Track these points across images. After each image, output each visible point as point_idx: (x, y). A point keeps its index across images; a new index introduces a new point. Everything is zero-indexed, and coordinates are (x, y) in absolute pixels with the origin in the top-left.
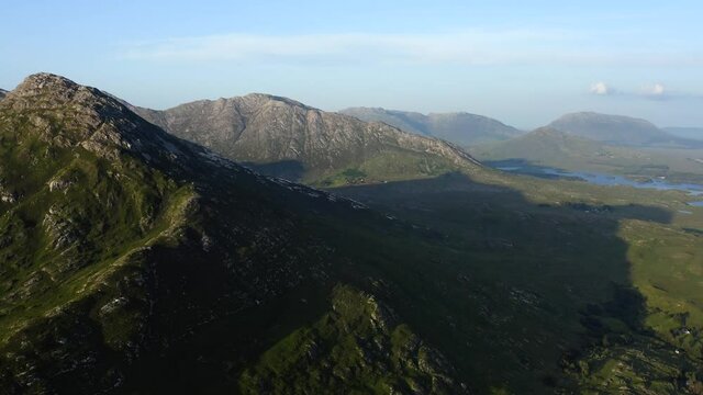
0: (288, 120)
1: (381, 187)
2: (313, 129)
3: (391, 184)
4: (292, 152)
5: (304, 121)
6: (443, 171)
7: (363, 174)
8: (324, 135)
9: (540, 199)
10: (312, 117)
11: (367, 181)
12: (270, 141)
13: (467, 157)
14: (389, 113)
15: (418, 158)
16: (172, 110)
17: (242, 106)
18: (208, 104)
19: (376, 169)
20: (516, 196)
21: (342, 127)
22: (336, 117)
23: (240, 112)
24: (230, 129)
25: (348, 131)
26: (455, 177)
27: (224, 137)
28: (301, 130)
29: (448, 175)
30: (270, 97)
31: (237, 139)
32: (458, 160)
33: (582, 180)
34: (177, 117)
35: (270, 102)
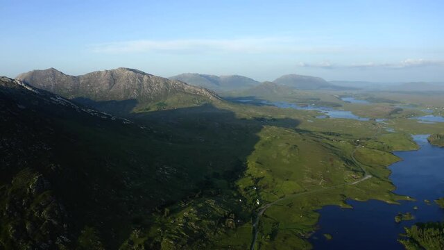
0: (134, 80)
1: (173, 111)
2: (145, 84)
3: (178, 109)
4: (134, 94)
5: (142, 80)
6: (203, 103)
7: (166, 105)
8: (151, 87)
9: (244, 115)
10: (145, 78)
11: (166, 108)
12: (125, 90)
13: (216, 96)
14: (201, 76)
15: (192, 96)
16: (83, 76)
17: (115, 74)
18: (99, 73)
19: (172, 102)
20: (231, 114)
21: (159, 83)
22: (157, 78)
23: (113, 76)
24: (107, 84)
25: (162, 85)
26: (208, 106)
27: (104, 88)
28: (140, 85)
29: (206, 104)
30: (128, 69)
31: (110, 89)
32: (211, 97)
33: (274, 106)
34: (85, 79)
35: (127, 72)
